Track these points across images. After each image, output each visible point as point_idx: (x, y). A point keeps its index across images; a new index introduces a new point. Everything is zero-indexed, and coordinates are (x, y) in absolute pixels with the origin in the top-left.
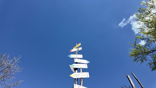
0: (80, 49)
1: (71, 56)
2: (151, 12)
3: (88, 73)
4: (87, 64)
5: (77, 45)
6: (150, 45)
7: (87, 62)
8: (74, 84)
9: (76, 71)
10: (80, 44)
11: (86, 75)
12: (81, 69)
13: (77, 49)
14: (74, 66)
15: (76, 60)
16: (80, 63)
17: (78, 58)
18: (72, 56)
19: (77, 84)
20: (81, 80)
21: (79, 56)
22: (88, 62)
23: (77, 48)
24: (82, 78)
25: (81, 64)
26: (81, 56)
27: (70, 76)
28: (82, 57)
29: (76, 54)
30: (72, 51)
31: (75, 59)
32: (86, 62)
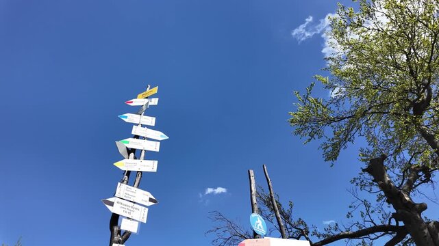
0: (155, 101)
1: (126, 117)
2: (364, 25)
3: (156, 162)
4: (161, 141)
5: (148, 89)
6: (341, 102)
7: (162, 136)
8: (119, 184)
9: (132, 155)
10: (155, 90)
11: (151, 166)
12: (143, 151)
13: (147, 100)
14: (128, 143)
15: (136, 131)
16: (144, 138)
17: (143, 126)
18: (130, 118)
19: (127, 184)
20: (137, 176)
21: (146, 120)
22: (165, 137)
23: (147, 98)
24: (141, 172)
25: (145, 140)
26: (151, 121)
27: (115, 164)
28: (153, 125)
29: (140, 113)
30: (132, 102)
31: (134, 127)
32: (160, 136)
